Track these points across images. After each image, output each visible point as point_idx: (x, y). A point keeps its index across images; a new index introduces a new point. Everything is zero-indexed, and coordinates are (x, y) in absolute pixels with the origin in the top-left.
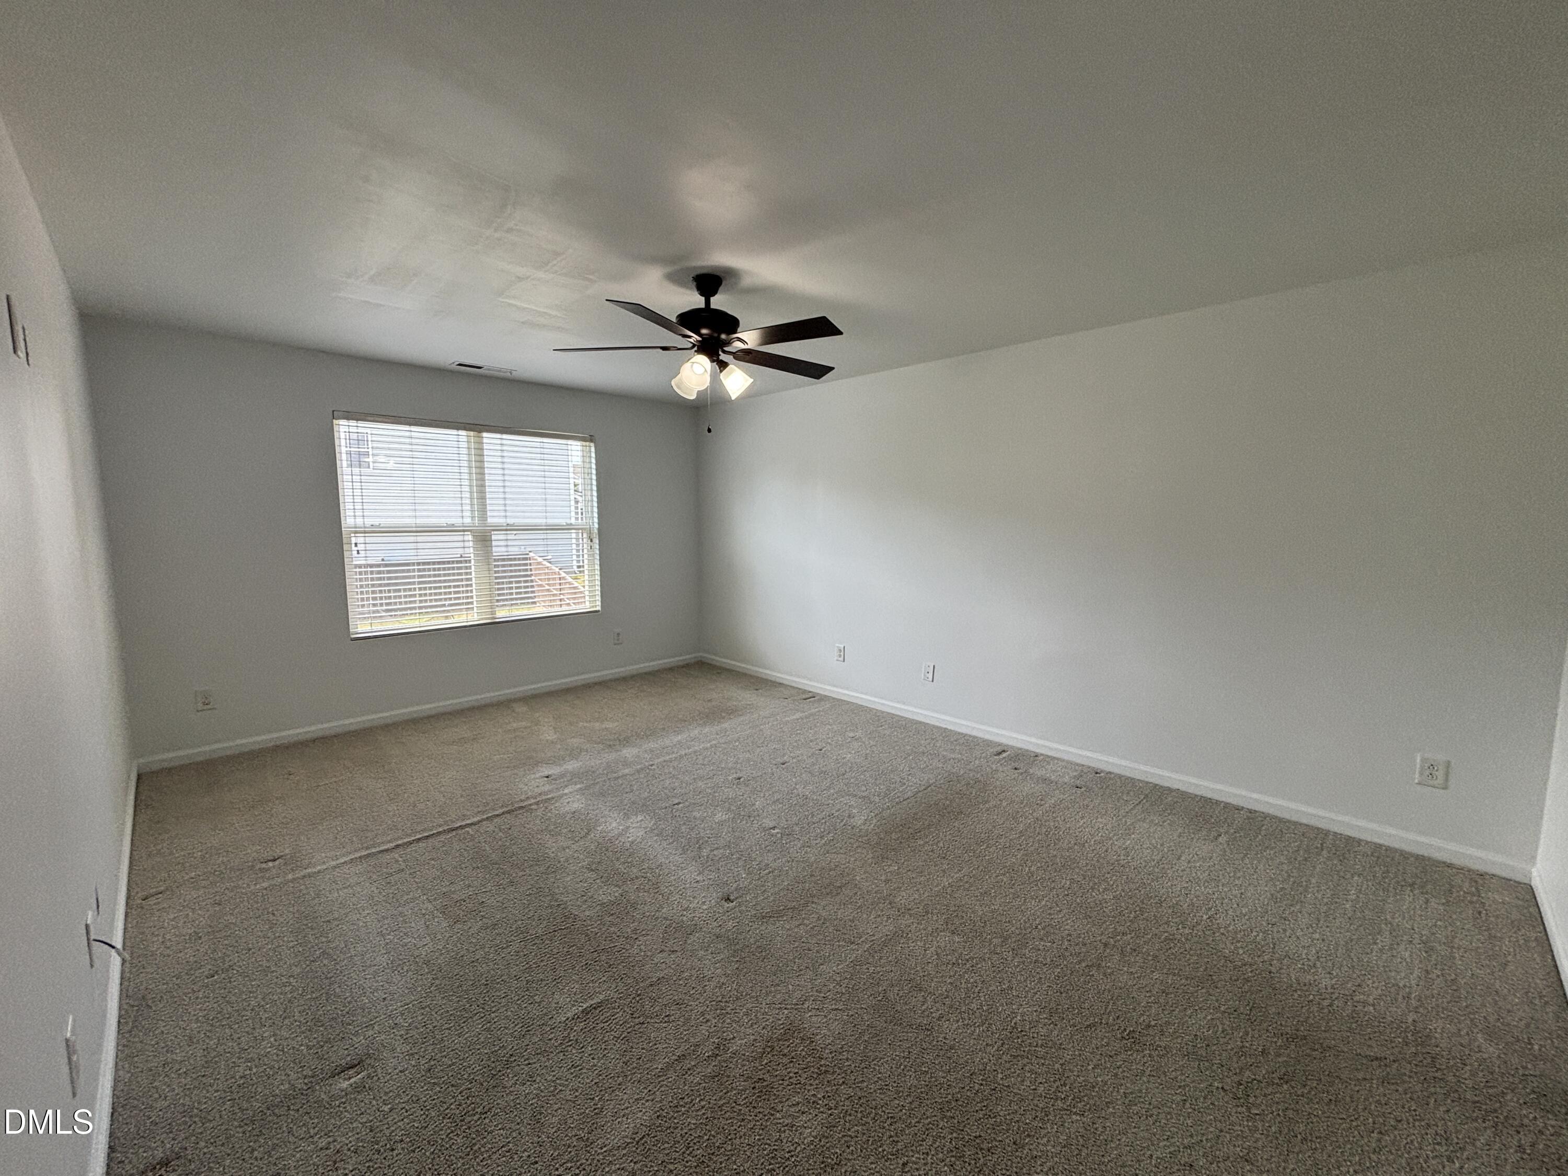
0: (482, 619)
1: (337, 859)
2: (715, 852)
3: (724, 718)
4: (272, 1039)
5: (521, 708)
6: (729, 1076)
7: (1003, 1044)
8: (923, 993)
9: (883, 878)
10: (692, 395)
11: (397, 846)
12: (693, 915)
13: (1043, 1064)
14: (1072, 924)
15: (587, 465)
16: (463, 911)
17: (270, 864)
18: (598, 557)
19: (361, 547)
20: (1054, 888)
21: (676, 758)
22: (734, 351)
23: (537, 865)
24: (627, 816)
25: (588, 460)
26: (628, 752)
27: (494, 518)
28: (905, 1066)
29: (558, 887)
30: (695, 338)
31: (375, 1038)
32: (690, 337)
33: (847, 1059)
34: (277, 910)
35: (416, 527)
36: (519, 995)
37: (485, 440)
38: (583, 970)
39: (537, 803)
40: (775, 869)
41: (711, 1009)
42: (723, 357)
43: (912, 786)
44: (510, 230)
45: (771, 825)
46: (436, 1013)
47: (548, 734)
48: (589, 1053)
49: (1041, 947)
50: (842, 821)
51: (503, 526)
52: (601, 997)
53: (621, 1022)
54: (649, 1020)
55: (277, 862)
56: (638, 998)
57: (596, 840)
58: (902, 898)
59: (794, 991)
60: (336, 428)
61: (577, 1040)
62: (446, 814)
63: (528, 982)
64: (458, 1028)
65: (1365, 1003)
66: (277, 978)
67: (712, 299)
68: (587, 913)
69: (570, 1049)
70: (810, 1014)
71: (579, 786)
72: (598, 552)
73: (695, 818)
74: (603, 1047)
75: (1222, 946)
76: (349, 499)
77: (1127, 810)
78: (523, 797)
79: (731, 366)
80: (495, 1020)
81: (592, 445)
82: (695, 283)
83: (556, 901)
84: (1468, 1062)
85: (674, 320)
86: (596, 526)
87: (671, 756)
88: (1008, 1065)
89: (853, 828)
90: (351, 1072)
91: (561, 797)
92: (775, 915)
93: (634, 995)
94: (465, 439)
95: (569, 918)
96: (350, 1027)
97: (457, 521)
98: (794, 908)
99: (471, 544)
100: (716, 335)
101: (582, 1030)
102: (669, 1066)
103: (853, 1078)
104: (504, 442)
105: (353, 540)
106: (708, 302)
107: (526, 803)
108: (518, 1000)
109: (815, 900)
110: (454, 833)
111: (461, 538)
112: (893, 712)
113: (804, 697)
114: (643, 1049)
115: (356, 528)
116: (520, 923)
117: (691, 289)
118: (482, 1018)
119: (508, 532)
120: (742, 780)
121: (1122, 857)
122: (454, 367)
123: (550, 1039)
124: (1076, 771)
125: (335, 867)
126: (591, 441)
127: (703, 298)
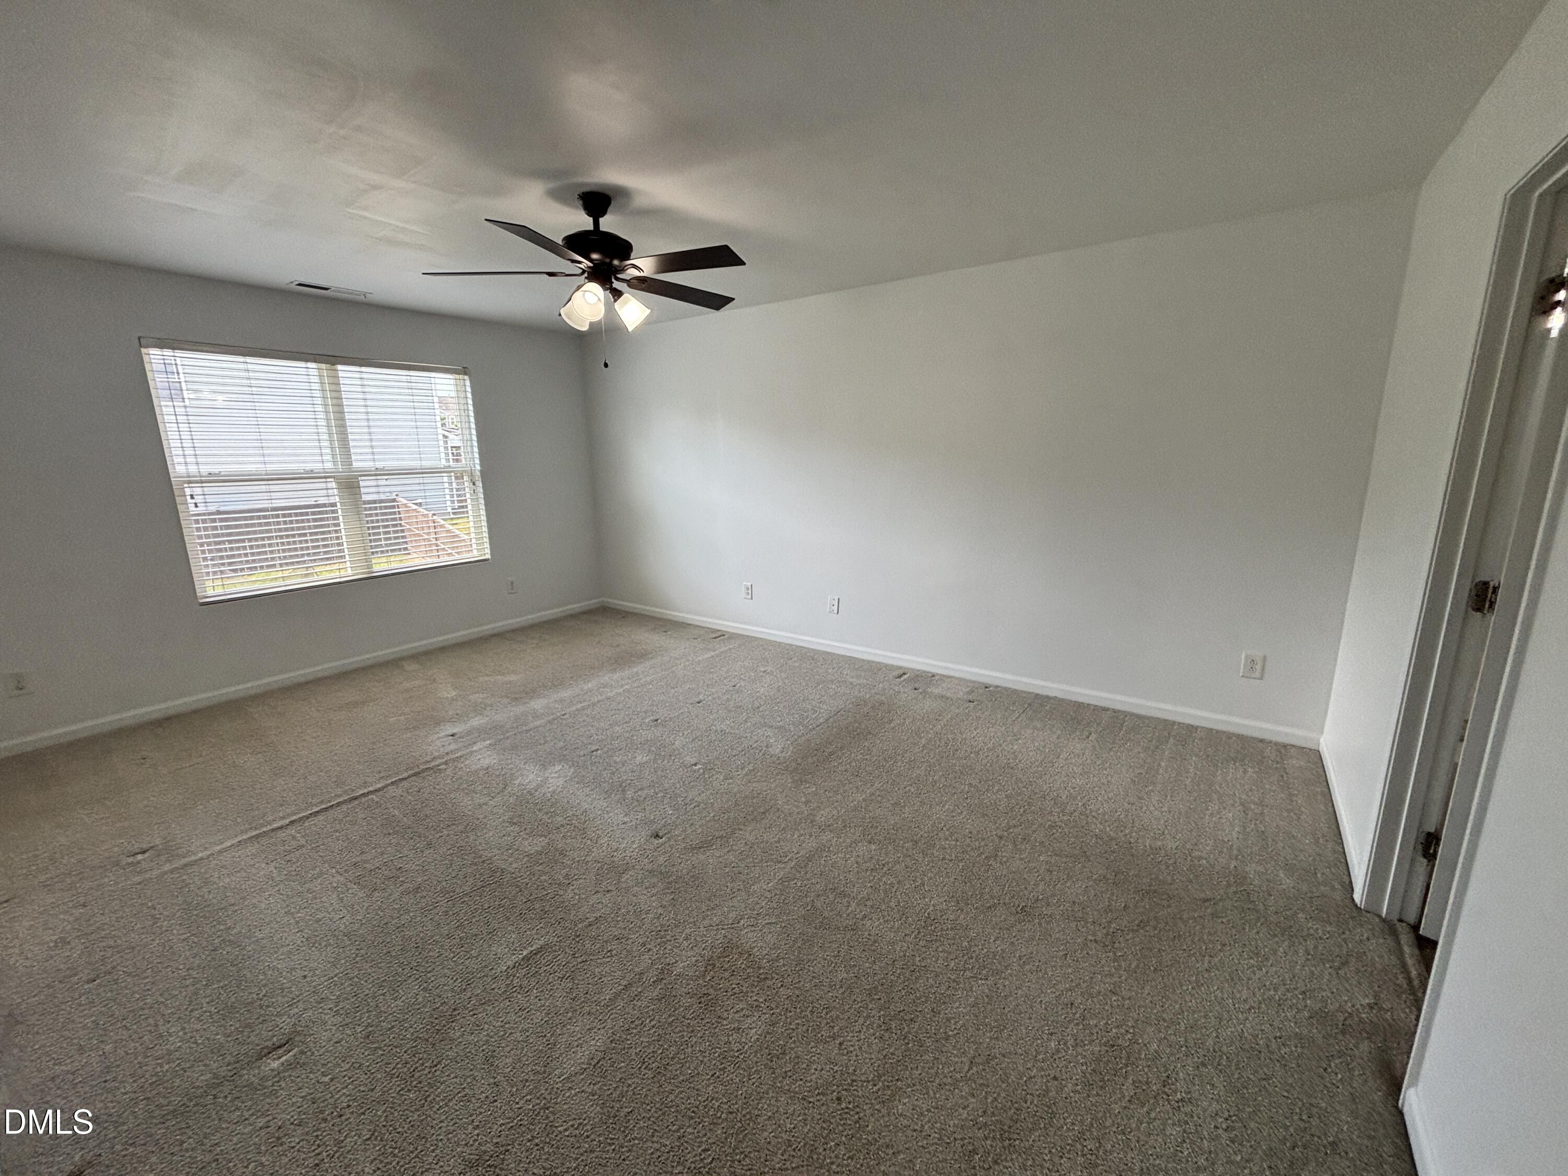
0: (357, 574)
1: (222, 843)
2: (640, 793)
3: (634, 662)
4: (181, 1033)
5: (411, 667)
6: (675, 996)
7: (919, 933)
8: (847, 899)
9: (803, 799)
10: (582, 326)
11: (292, 822)
12: (623, 855)
13: (953, 944)
14: (972, 823)
15: (462, 401)
16: (380, 879)
17: (140, 857)
18: (483, 502)
19: (198, 499)
20: (955, 793)
21: (589, 705)
22: (628, 278)
23: (454, 824)
24: (544, 766)
25: (462, 395)
26: (537, 704)
27: (360, 462)
28: (836, 963)
29: (480, 844)
30: (586, 263)
31: (301, 1015)
32: (580, 262)
33: (784, 965)
34: (158, 904)
35: (267, 474)
36: (454, 952)
37: (341, 374)
38: (518, 920)
39: (446, 763)
40: (700, 803)
41: (651, 940)
42: (616, 285)
43: (823, 713)
44: (359, 128)
45: (693, 761)
46: (366, 981)
47: (447, 692)
48: (535, 995)
49: (947, 846)
50: (760, 751)
51: (371, 471)
52: (541, 942)
53: (564, 963)
54: (592, 957)
55: (147, 855)
56: (577, 939)
57: (514, 794)
58: (822, 816)
59: (729, 912)
60: (146, 358)
61: (520, 986)
62: (344, 783)
63: (461, 939)
64: (393, 992)
65: (1200, 858)
66: (173, 972)
67: (601, 220)
68: (515, 865)
69: (515, 994)
70: (746, 931)
71: (488, 742)
72: (482, 496)
73: (616, 762)
74: (549, 987)
75: (1093, 826)
76: (175, 444)
77: (1014, 718)
78: (429, 758)
79: (625, 295)
80: (432, 979)
81: (466, 377)
82: (581, 202)
83: (480, 857)
84: (1272, 893)
85: (560, 242)
86: (478, 467)
87: (582, 705)
88: (924, 949)
89: (771, 757)
90: (281, 1051)
91: (472, 752)
92: (704, 845)
93: (573, 937)
94: (315, 372)
95: (496, 872)
96: (271, 1009)
97: (318, 466)
98: (721, 837)
99: (336, 491)
100: (608, 260)
101: (525, 975)
102: (617, 996)
103: (790, 980)
104: (364, 376)
105: (188, 492)
106: (596, 224)
107: (433, 764)
108: (454, 957)
109: (742, 827)
110: (356, 802)
111: (323, 485)
112: (801, 644)
113: (714, 636)
114: (589, 984)
115: (189, 477)
116: (444, 883)
117: (577, 208)
118: (417, 979)
119: (379, 477)
120: (659, 721)
121: (1011, 761)
122: (293, 286)
123: (493, 989)
124: (968, 686)
125: (220, 852)
126: (465, 374)
127: (591, 219)
